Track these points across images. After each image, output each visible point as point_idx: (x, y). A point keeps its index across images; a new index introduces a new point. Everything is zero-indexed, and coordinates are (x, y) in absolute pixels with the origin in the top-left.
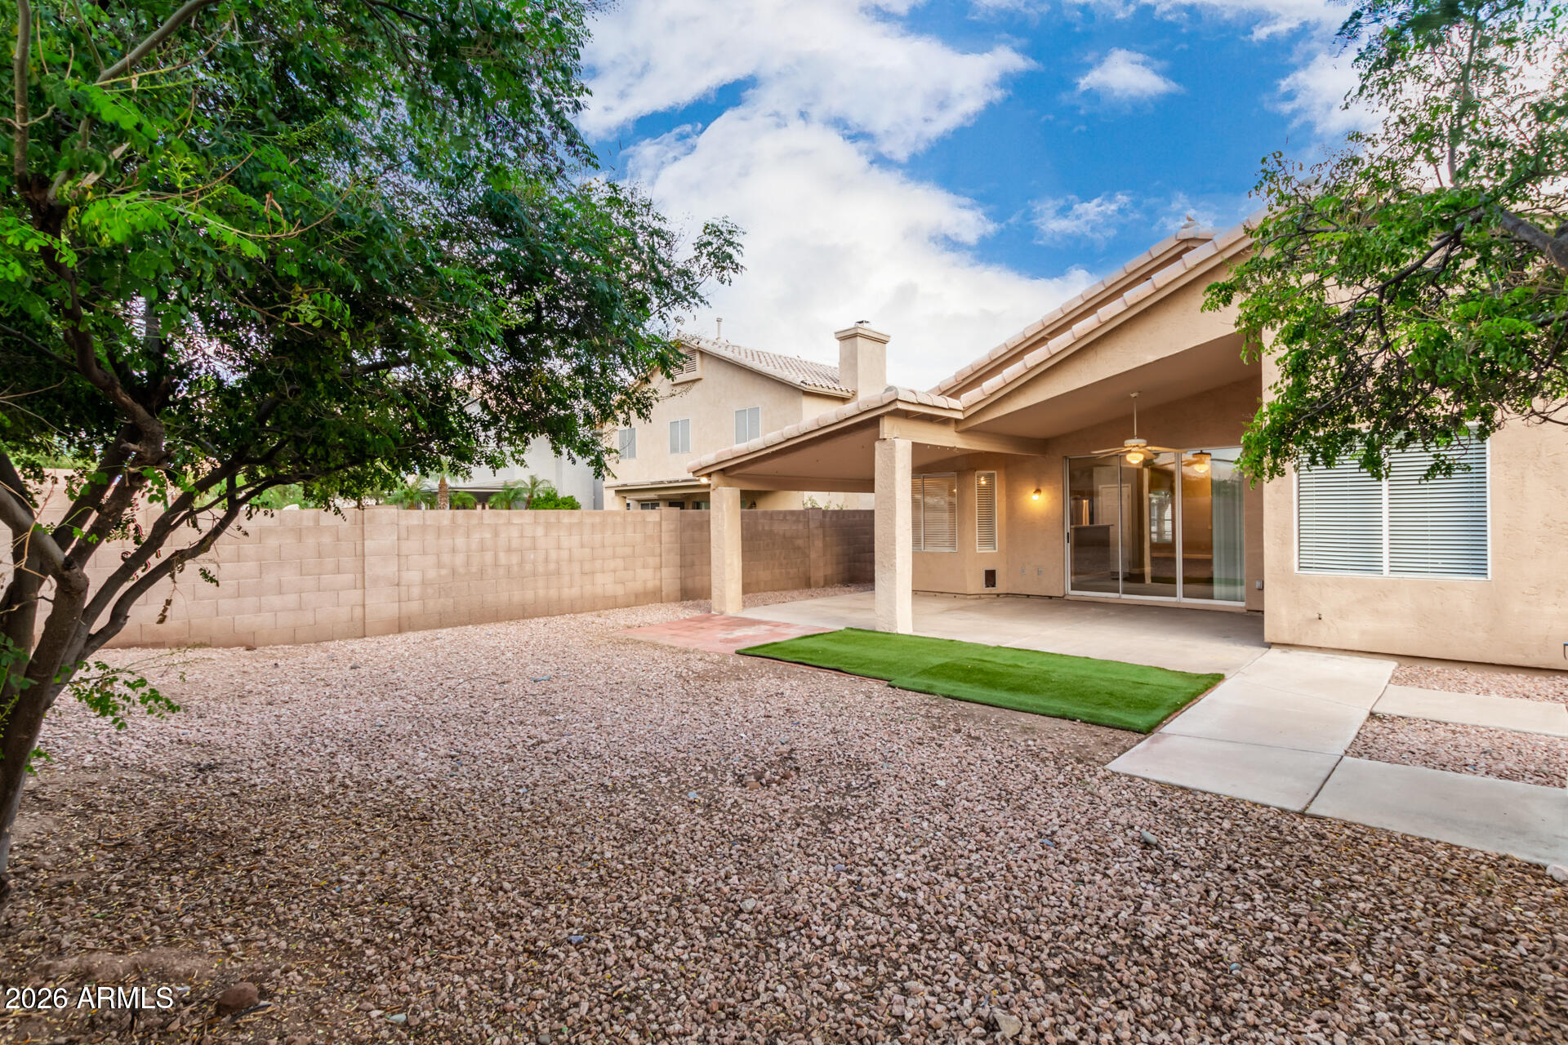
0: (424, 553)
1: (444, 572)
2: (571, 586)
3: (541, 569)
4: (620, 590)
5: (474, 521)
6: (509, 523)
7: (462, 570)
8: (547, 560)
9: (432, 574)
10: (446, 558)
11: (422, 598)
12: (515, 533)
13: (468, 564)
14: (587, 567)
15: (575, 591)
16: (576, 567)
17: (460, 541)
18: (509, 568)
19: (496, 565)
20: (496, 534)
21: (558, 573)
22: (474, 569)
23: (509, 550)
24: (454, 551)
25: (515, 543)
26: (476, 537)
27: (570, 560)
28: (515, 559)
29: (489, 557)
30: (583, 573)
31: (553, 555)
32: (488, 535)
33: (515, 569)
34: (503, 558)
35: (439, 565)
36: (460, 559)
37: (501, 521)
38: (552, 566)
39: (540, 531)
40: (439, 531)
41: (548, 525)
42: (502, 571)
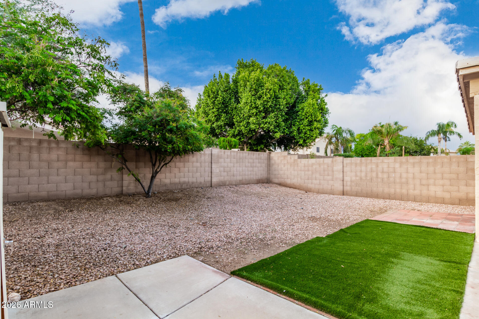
0: (351, 172)
1: (358, 178)
2: (414, 190)
3: (398, 180)
4: (447, 196)
5: (369, 161)
6: (383, 162)
7: (364, 178)
8: (401, 177)
9: (354, 178)
10: (358, 174)
11: (351, 186)
12: (385, 166)
13: (366, 176)
14: (424, 182)
15: (417, 192)
16: (418, 182)
17: (363, 168)
18: (383, 179)
19: (377, 177)
20: (377, 166)
21: (407, 183)
22: (368, 178)
23: (383, 172)
24: (361, 171)
25: (385, 170)
26: (369, 167)
27: (414, 178)
28: (385, 176)
29: (374, 174)
30: (421, 185)
31: (404, 175)
32: (374, 166)
33: (386, 179)
34: (380, 175)
35: (356, 176)
36: (363, 174)
37: (379, 161)
38: (404, 180)
39: (397, 165)
40: (356, 164)
41: (401, 163)
42: (379, 180)
